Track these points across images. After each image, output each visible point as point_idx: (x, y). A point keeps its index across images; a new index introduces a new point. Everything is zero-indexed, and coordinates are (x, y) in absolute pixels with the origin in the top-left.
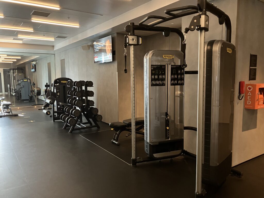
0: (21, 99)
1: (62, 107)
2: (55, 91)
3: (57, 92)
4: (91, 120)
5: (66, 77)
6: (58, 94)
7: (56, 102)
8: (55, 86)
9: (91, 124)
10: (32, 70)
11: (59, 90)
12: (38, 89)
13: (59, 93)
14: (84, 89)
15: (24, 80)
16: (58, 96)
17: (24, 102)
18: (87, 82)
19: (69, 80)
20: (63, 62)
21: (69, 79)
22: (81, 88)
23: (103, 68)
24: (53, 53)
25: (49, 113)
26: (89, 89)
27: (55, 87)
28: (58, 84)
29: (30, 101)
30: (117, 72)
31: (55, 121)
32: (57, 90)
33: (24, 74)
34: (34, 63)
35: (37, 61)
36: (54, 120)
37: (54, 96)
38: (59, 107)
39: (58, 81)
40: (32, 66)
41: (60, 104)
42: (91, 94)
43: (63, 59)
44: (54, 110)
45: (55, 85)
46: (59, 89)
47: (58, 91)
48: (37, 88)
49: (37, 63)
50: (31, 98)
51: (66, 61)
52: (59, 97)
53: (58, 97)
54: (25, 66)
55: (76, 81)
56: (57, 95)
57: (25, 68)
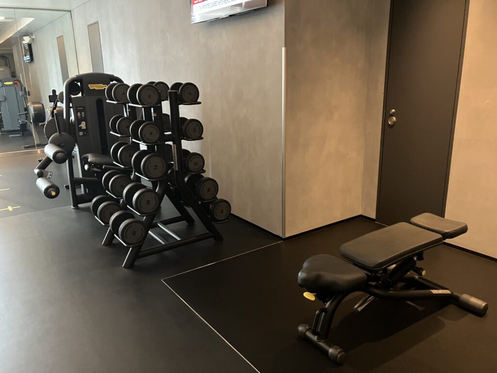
0: (2, 129)
1: (97, 168)
2: (72, 118)
3: (78, 120)
4: (190, 210)
5: (105, 73)
6: (83, 125)
7: (76, 150)
8: (69, 100)
9: (190, 221)
10: (25, 57)
11: (83, 113)
12: (36, 105)
13: (84, 123)
14: (169, 113)
15: (5, 83)
16: (83, 130)
17: (10, 136)
18: (177, 86)
19: (114, 82)
20: (93, 29)
21: (112, 78)
22: (159, 109)
23: (225, 37)
24: (68, 9)
25: (53, 193)
26: (186, 111)
27: (71, 105)
28: (80, 95)
29: (23, 134)
30: (283, 49)
31: (80, 205)
32: (79, 114)
33: (10, 68)
34: (27, 40)
35: (32, 34)
36: (75, 205)
37: (70, 134)
38: (86, 167)
39: (79, 84)
40: (24, 47)
41: (90, 158)
42: (194, 129)
43: (93, 21)
44: (75, 176)
45: (72, 96)
46: (84, 110)
47: (81, 116)
48: (33, 103)
49: (33, 39)
50: (24, 127)
51: (102, 27)
52: (84, 135)
53: (81, 133)
54: (12, 50)
55: (139, 85)
56: (80, 129)
57: (12, 55)
